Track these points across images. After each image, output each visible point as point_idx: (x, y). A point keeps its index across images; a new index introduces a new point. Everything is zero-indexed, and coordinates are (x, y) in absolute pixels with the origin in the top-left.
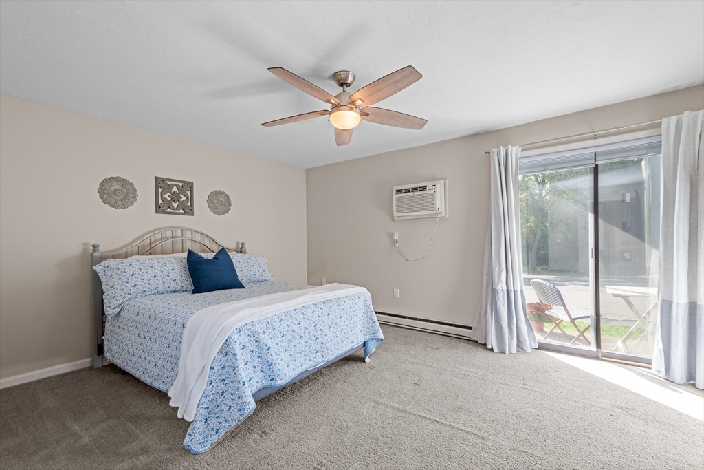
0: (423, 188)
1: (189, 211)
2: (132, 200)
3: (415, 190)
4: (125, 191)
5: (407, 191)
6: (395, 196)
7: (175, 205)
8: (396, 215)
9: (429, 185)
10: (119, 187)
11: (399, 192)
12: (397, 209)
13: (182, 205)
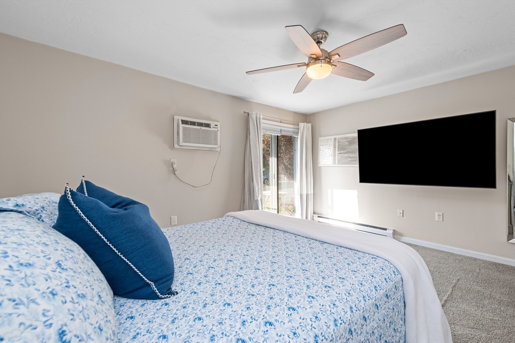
0: (208, 125)
3: (200, 124)
5: (193, 123)
6: (181, 126)
8: (181, 143)
9: (213, 124)
11: (184, 122)
12: (184, 139)
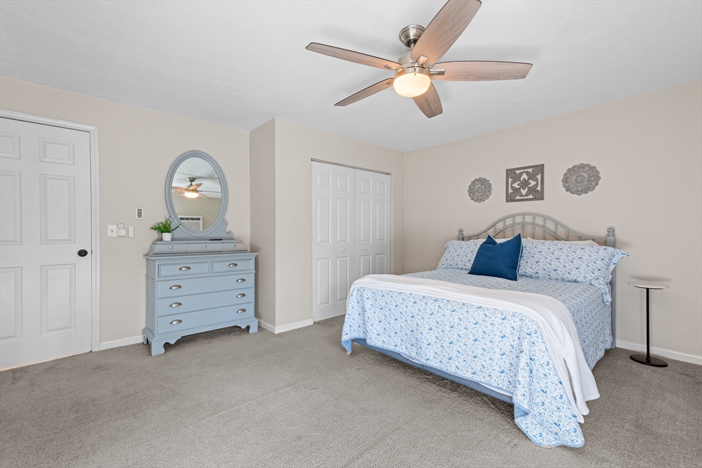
1: (539, 196)
2: (488, 193)
4: (483, 187)
7: (524, 192)
10: (480, 185)
13: (532, 191)
